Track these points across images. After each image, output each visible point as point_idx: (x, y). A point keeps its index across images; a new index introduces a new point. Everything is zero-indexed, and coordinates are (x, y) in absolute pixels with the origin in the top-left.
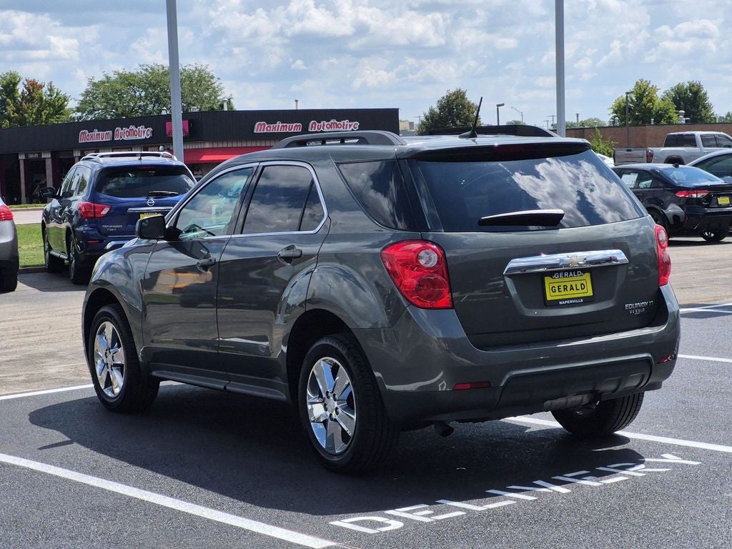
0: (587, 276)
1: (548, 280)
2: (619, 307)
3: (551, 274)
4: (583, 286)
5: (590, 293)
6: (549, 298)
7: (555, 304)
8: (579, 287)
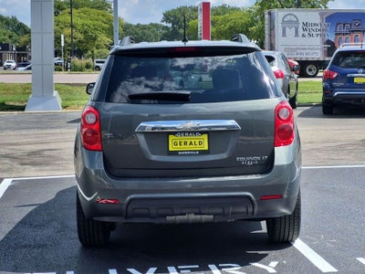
0: (205, 136)
1: (171, 137)
2: (231, 159)
3: (174, 133)
4: (200, 143)
5: (206, 148)
6: (171, 149)
7: (175, 153)
8: (197, 143)
